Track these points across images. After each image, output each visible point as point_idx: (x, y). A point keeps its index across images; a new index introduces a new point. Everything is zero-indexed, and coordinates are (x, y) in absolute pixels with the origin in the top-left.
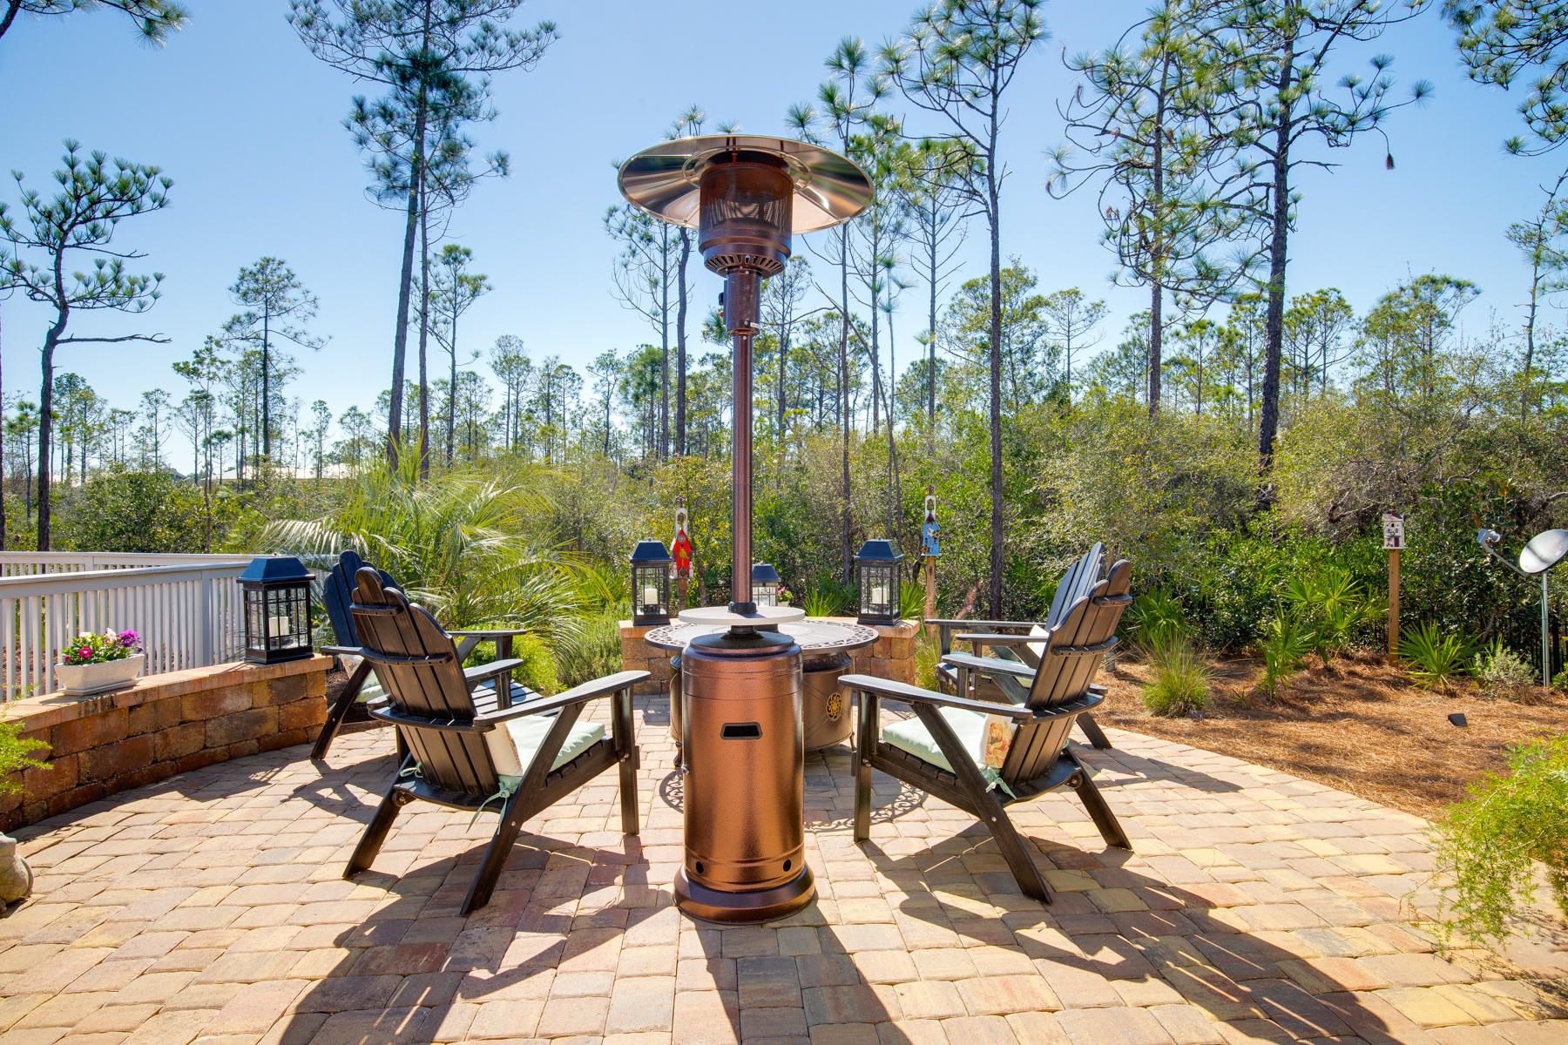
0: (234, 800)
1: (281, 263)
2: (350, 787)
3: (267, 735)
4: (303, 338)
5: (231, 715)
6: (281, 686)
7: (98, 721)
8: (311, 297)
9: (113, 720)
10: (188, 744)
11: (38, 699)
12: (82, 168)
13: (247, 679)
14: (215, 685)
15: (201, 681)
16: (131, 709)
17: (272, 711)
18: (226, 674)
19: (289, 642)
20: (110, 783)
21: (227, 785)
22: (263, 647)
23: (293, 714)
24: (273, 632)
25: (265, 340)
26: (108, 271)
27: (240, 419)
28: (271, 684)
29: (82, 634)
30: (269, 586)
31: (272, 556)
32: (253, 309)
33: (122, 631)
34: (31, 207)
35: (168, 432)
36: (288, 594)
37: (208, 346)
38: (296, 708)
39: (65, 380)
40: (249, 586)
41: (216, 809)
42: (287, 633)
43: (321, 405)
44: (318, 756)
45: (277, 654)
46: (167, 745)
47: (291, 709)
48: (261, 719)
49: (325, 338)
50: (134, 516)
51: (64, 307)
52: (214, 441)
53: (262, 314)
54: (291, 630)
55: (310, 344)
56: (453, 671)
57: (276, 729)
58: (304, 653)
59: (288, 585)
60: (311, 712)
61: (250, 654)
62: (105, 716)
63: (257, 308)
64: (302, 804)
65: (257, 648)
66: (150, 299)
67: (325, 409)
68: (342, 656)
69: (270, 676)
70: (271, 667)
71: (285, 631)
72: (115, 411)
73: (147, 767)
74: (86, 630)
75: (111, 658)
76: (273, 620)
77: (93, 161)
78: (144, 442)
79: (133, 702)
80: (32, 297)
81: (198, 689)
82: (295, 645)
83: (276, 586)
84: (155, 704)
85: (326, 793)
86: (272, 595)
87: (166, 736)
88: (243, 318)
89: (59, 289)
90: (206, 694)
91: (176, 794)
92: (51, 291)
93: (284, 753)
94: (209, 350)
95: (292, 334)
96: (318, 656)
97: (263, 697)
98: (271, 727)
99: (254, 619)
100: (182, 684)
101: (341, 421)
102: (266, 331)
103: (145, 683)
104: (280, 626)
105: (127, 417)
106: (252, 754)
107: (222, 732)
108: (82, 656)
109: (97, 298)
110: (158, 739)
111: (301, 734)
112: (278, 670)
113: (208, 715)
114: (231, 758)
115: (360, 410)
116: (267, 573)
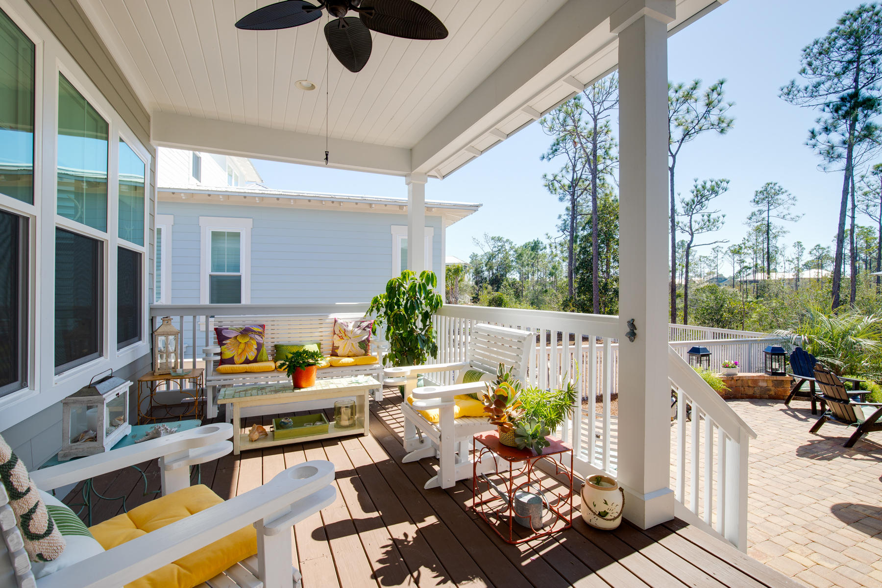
0: (762, 407)
1: (775, 184)
2: (796, 412)
3: (771, 395)
4: (788, 217)
5: (761, 387)
6: (776, 382)
7: (730, 381)
8: (791, 196)
9: (733, 382)
10: (750, 392)
11: (718, 374)
12: (699, 187)
13: (766, 378)
14: (757, 378)
15: (753, 377)
16: (737, 380)
17: (773, 388)
18: (760, 376)
19: (778, 370)
20: (732, 396)
21: (760, 404)
22: (770, 371)
23: (779, 391)
24: (774, 367)
25: (768, 221)
26: (706, 218)
27: (755, 255)
28: (773, 381)
29: (726, 361)
30: (772, 354)
31: (774, 346)
32: (761, 208)
33: (735, 361)
34: (683, 203)
35: (722, 264)
36: (778, 357)
37: (744, 242)
38: (780, 389)
39: (680, 243)
40: (766, 353)
41: (758, 408)
42: (778, 368)
43: (799, 244)
44: (787, 403)
45: (774, 373)
46: (744, 391)
47: (779, 389)
48: (770, 390)
49: (800, 215)
50: (714, 307)
51: (692, 234)
52: (744, 270)
53: (766, 208)
54: (779, 367)
55: (792, 219)
56: (843, 390)
57: (774, 394)
58: (783, 374)
59: (778, 355)
60: (785, 391)
61: (766, 372)
62: (731, 380)
63: (763, 207)
64: (781, 412)
65: (769, 370)
66: (721, 225)
67: (801, 246)
68: (795, 378)
69: (772, 379)
70: (773, 376)
71: (777, 367)
72: (701, 257)
73: (740, 395)
74: (727, 360)
75: (732, 367)
76: (774, 363)
77: (703, 184)
78: (710, 266)
79: (737, 379)
80: (682, 232)
81: (752, 378)
82: (780, 371)
83: (775, 354)
84: (742, 380)
85: (789, 412)
86: (773, 356)
87: (744, 388)
88: (756, 213)
89: (691, 228)
90: (755, 381)
91: (748, 403)
92: (687, 229)
93: (777, 401)
94: (744, 244)
95: (782, 216)
96: (787, 376)
97: (770, 384)
98: (772, 393)
99: (768, 362)
100: (749, 377)
101: (810, 253)
102: (768, 217)
103: (740, 374)
104: (776, 365)
105: (705, 258)
106: (766, 399)
107: (758, 391)
108: (726, 366)
109: (702, 228)
110: (742, 389)
111: (782, 397)
112: (775, 378)
113: (755, 386)
114: (761, 398)
115: (822, 246)
116: (772, 350)
